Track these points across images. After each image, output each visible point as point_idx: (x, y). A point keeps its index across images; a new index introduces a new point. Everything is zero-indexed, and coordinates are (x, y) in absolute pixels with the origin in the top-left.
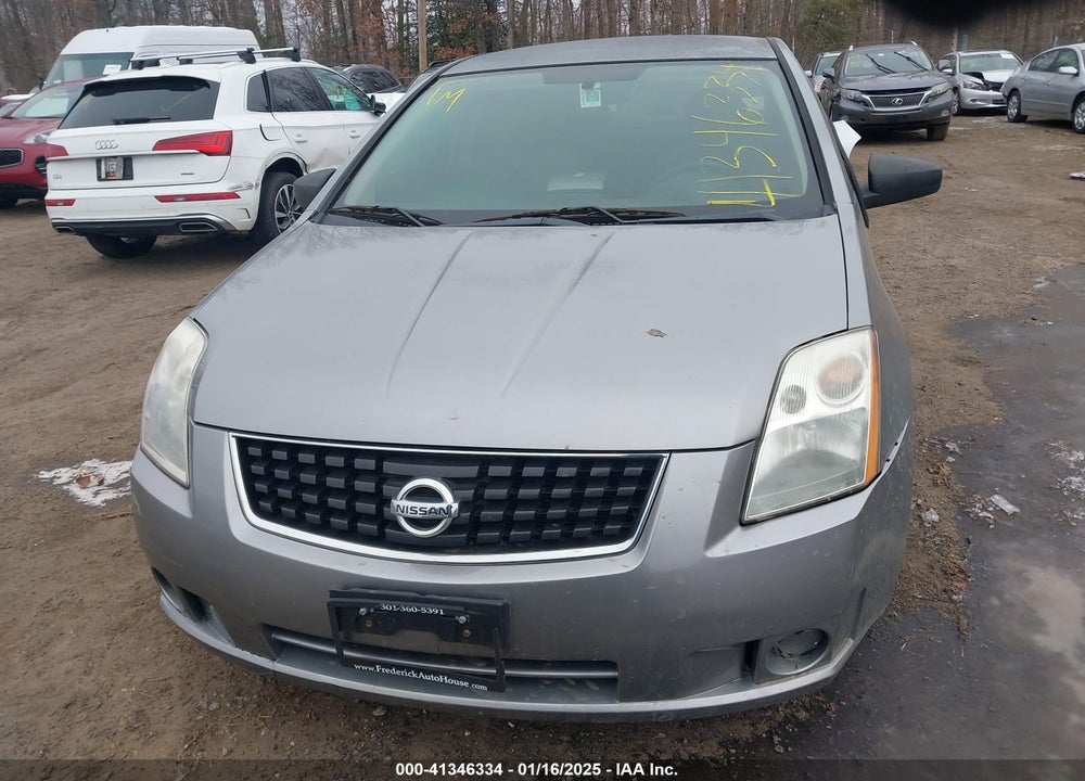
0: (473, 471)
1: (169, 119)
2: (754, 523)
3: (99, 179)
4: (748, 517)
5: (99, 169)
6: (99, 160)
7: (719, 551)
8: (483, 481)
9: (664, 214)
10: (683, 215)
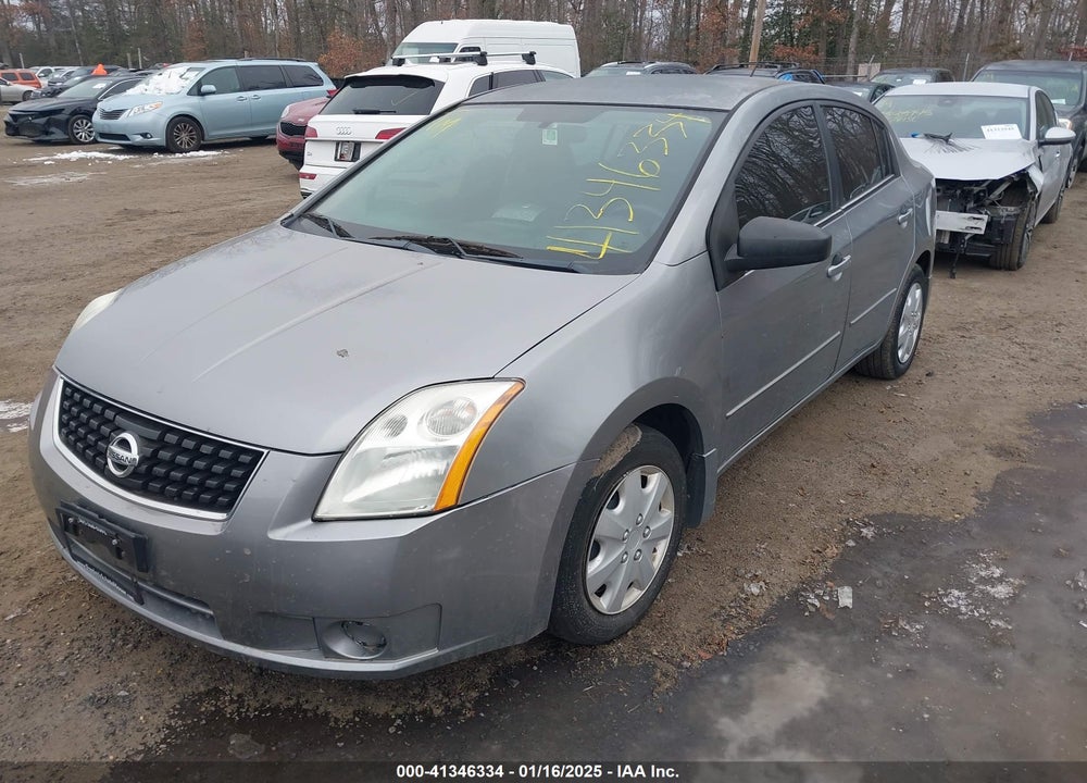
0: (154, 434)
1: (394, 113)
2: (321, 521)
3: (336, 159)
4: (320, 514)
5: (337, 150)
6: (338, 143)
7: (278, 535)
8: (161, 443)
9: (503, 254)
10: (517, 257)
